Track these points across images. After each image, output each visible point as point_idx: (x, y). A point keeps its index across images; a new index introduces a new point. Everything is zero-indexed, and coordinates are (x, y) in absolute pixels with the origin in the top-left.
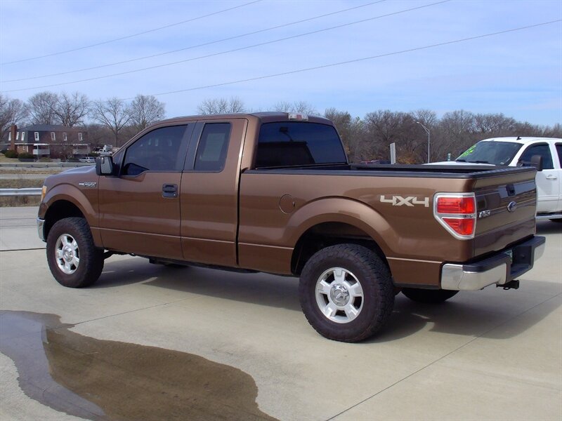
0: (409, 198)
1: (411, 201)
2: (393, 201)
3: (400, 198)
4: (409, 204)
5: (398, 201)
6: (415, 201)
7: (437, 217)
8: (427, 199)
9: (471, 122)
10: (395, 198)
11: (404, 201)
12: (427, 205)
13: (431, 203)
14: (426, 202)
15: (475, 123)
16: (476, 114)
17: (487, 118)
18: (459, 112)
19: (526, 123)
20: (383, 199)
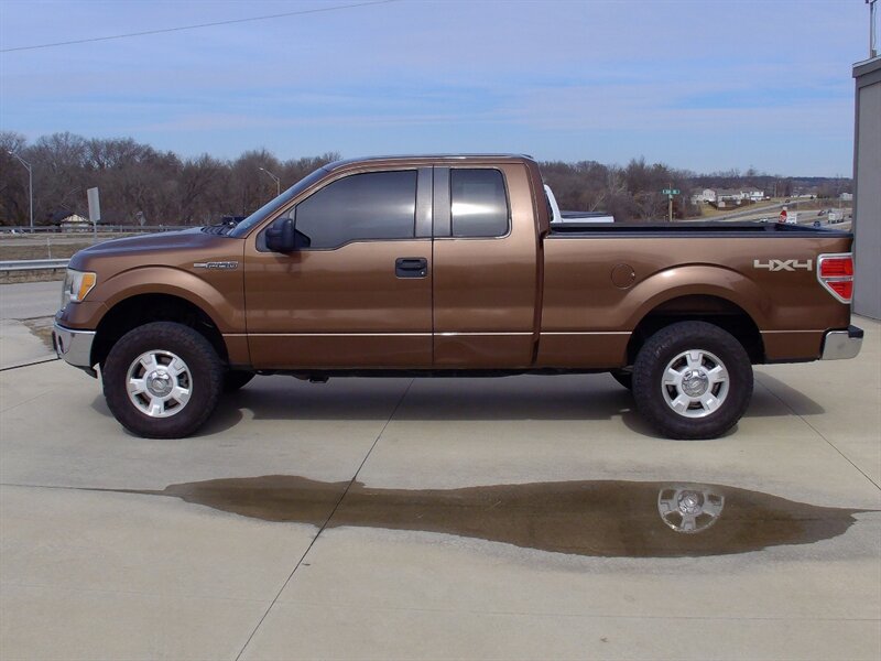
0: (789, 261)
1: (791, 265)
2: (770, 266)
3: (777, 262)
4: (790, 269)
5: (776, 265)
6: (796, 264)
7: (820, 281)
8: (810, 262)
9: (81, 150)
10: (771, 263)
11: (783, 265)
12: (810, 268)
13: (814, 265)
14: (809, 265)
15: (88, 154)
16: (90, 139)
17: (107, 145)
18: (62, 135)
19: (170, 154)
20: (757, 264)
